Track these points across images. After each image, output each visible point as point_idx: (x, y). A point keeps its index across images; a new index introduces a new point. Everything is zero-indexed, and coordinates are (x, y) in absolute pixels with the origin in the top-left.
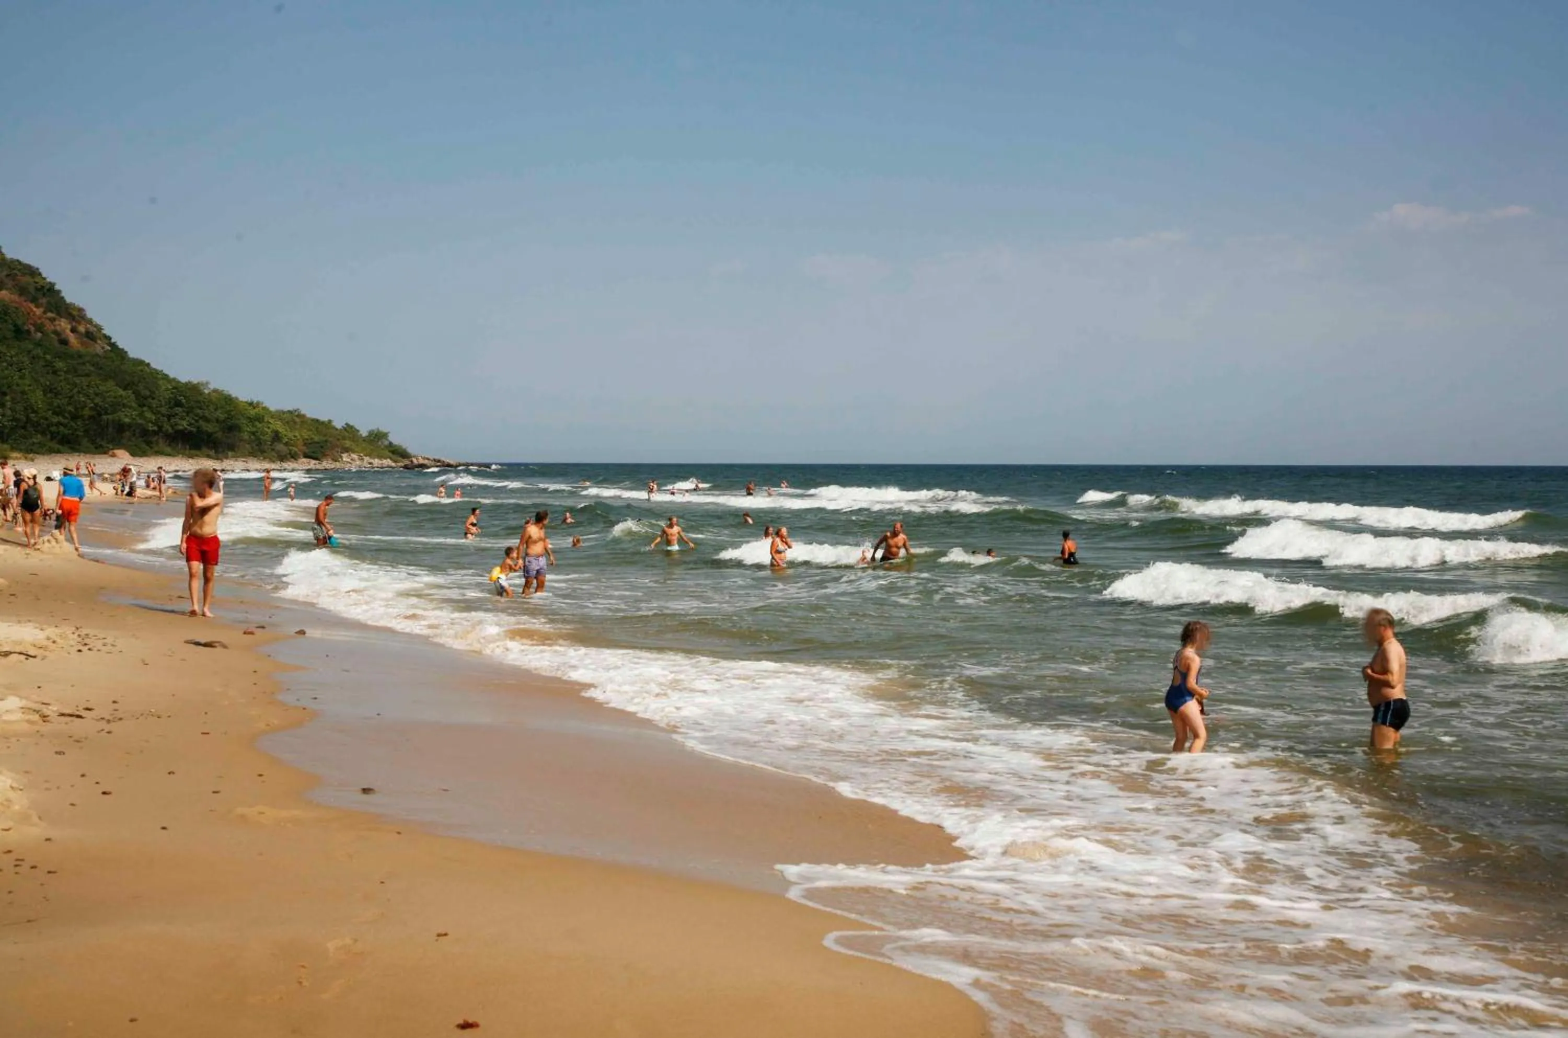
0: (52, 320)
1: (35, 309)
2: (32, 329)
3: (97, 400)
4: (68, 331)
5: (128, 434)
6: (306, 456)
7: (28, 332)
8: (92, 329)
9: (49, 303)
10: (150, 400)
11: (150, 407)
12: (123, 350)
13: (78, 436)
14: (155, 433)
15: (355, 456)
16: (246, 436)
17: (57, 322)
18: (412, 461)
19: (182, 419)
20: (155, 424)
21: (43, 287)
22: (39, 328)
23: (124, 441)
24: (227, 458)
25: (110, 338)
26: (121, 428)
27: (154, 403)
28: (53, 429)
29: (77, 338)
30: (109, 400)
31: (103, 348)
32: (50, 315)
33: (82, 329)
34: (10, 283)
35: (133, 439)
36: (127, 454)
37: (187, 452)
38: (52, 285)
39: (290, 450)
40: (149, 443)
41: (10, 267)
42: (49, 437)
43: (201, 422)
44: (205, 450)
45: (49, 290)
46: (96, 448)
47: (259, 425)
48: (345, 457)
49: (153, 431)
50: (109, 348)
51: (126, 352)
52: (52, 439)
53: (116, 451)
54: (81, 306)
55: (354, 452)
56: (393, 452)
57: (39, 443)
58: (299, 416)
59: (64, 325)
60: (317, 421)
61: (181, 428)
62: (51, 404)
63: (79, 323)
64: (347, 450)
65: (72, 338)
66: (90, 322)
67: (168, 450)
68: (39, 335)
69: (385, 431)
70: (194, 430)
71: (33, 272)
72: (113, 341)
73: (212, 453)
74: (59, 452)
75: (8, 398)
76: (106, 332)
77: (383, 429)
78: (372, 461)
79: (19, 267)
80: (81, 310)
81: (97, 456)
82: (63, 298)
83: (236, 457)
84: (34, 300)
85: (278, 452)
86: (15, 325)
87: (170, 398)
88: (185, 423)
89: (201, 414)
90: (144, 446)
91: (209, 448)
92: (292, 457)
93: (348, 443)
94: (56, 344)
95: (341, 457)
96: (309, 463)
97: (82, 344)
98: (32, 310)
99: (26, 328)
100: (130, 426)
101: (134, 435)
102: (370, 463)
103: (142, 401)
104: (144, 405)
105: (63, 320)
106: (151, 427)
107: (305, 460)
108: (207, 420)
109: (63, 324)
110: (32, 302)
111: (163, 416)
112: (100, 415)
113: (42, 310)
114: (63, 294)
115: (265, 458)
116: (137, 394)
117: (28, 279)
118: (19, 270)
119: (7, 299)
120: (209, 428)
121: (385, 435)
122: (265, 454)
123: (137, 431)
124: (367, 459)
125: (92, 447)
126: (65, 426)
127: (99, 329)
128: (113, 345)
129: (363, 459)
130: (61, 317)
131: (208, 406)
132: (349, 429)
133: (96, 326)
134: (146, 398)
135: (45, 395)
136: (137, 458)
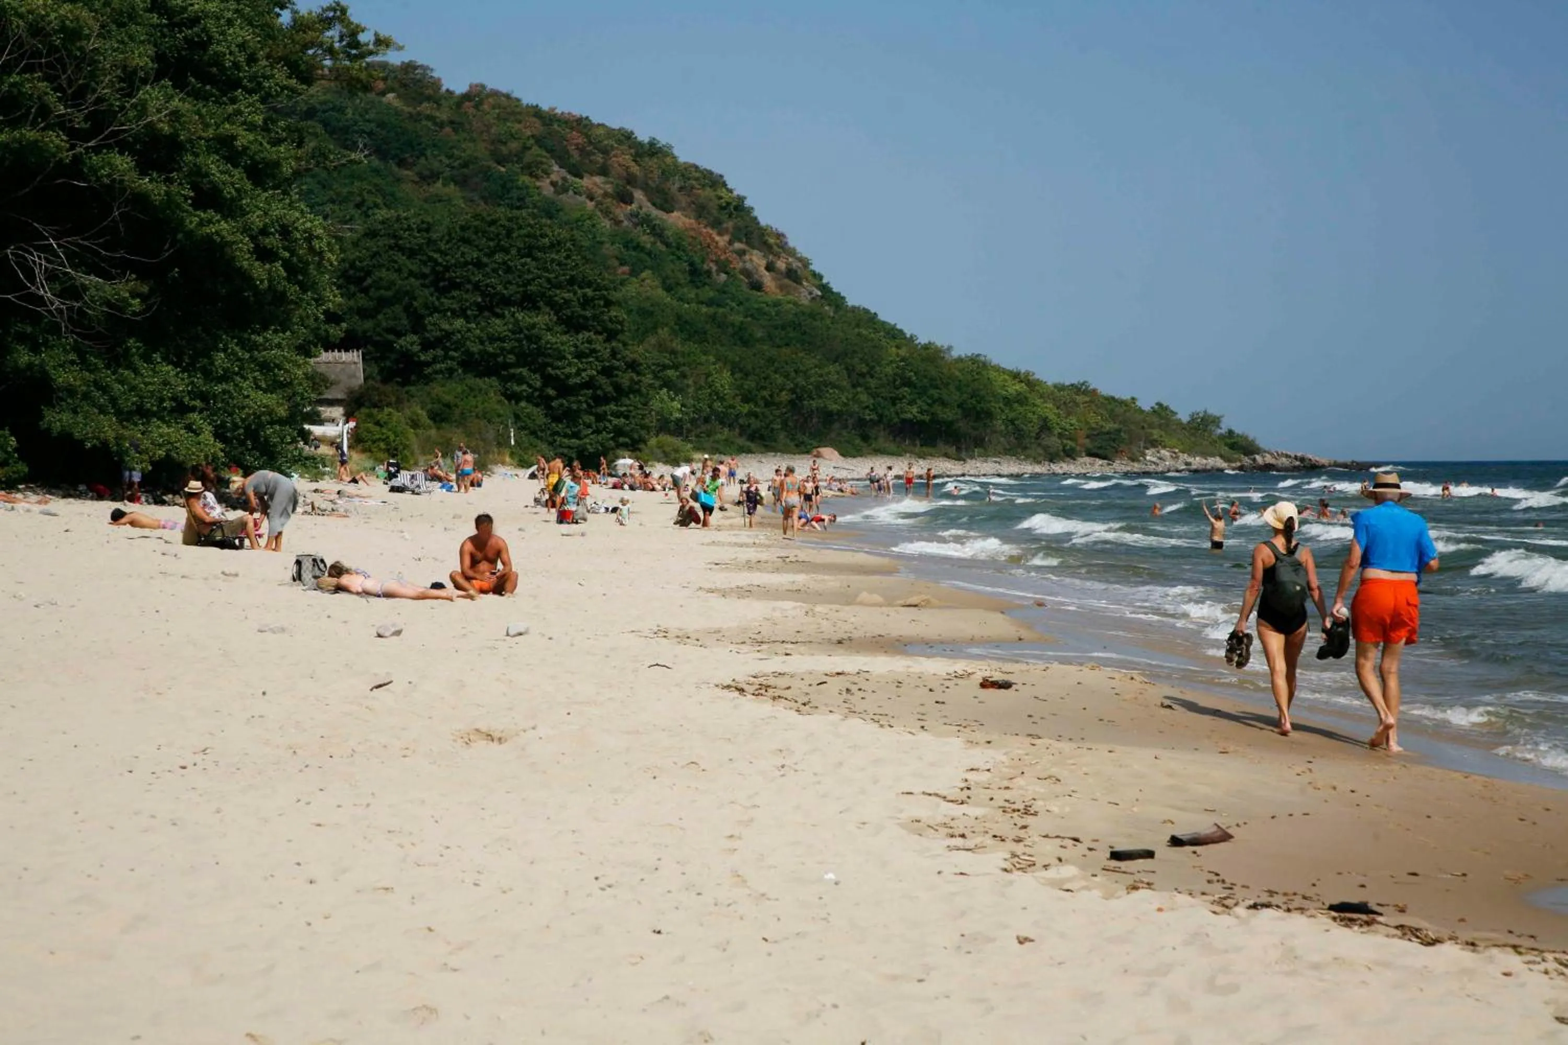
0: (741, 253)
1: (717, 238)
2: (714, 268)
3: (801, 381)
4: (762, 269)
5: (837, 425)
6: (1091, 454)
7: (709, 272)
8: (796, 265)
9: (737, 228)
10: (869, 379)
11: (867, 388)
12: (838, 294)
13: (772, 430)
14: (874, 423)
15: (1165, 453)
16: (999, 425)
17: (747, 257)
18: (1254, 460)
19: (912, 403)
20: (874, 410)
21: (728, 204)
22: (724, 267)
23: (833, 435)
24: (972, 457)
25: (821, 277)
26: (828, 417)
27: (873, 383)
28: (741, 421)
29: (774, 279)
30: (812, 379)
31: (810, 293)
32: (738, 245)
33: (781, 265)
34: (683, 200)
35: (844, 433)
36: (836, 453)
37: (917, 450)
38: (741, 199)
39: (1064, 446)
40: (865, 438)
41: (683, 175)
42: (737, 430)
43: (937, 409)
44: (941, 446)
45: (736, 208)
46: (797, 446)
47: (1021, 409)
48: (1150, 455)
49: (871, 420)
50: (819, 293)
51: (843, 298)
52: (741, 435)
53: (822, 450)
54: (781, 230)
55: (1164, 447)
56: (1233, 446)
57: (726, 440)
58: (1086, 392)
59: (757, 260)
60: (1113, 398)
61: (909, 416)
62: (740, 387)
63: (778, 256)
64: (1154, 444)
65: (767, 279)
66: (792, 253)
67: (892, 447)
68: (723, 276)
69: (1217, 414)
70: (926, 418)
71: (715, 181)
72: (825, 281)
73: (952, 450)
74: (749, 451)
75: (690, 382)
76: (816, 267)
77: (1213, 411)
78: (1190, 460)
79: (697, 175)
80: (780, 236)
81: (797, 456)
82: (756, 218)
83: (985, 455)
84: (716, 224)
85: (1046, 448)
86: (691, 264)
87: (895, 374)
88: (915, 410)
89: (936, 396)
90: (858, 441)
91: (947, 442)
92: (1068, 456)
93: (1156, 434)
94: (745, 288)
95: (1144, 455)
96: (1092, 464)
97: (781, 288)
98: (713, 239)
99: (705, 267)
100: (840, 413)
101: (846, 427)
102: (1187, 464)
103: (857, 379)
104: (860, 385)
105: (755, 252)
106: (869, 416)
107: (1088, 459)
108: (944, 404)
109: (754, 258)
110: (713, 228)
111: (885, 399)
112: (800, 398)
113: (727, 238)
114: (755, 213)
115: (1027, 457)
116: (850, 370)
117: (708, 192)
118: (697, 179)
119: (680, 224)
120: (947, 414)
121: (1216, 421)
122: (1028, 452)
123: (850, 421)
124: (1184, 457)
125: (792, 444)
126: (756, 415)
127: (806, 263)
128: (825, 288)
129: (1177, 457)
130: (753, 248)
131: (948, 384)
132: (1161, 411)
133: (801, 260)
134: (862, 375)
135: (733, 374)
136: (850, 460)
